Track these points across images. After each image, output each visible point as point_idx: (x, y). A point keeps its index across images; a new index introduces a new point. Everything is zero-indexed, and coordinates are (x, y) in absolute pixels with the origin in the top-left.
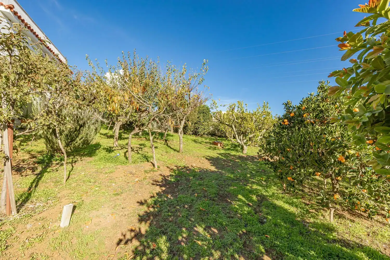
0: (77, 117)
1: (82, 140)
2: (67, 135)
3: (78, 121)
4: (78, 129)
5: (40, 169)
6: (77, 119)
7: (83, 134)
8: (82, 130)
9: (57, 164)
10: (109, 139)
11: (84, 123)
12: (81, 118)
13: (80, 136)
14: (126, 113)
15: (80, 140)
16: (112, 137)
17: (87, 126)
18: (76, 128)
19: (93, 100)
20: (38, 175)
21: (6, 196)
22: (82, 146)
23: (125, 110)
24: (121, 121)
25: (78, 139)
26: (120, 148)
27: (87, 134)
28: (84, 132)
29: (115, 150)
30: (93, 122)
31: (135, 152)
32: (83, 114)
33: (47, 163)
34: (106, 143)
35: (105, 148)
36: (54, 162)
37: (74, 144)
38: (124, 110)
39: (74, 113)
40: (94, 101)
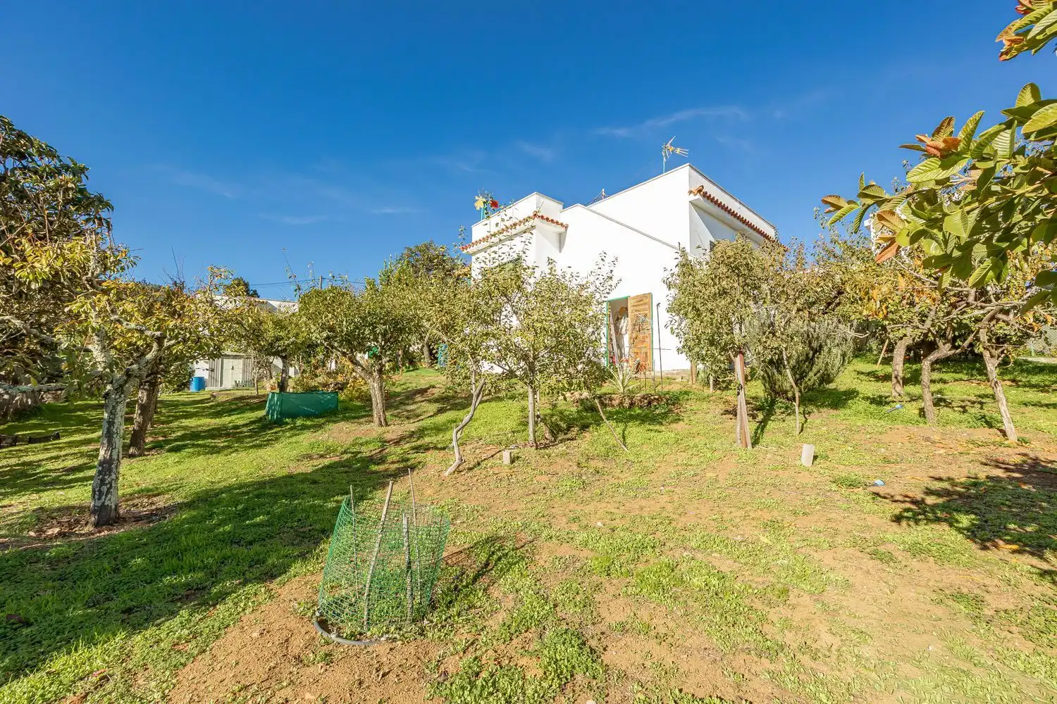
0: (808, 336)
1: (818, 375)
2: (794, 367)
3: (810, 343)
4: (811, 355)
5: (760, 417)
6: (808, 339)
7: (820, 363)
8: (818, 358)
9: (783, 413)
10: (880, 384)
11: (821, 347)
12: (815, 336)
13: (815, 369)
14: (920, 314)
15: (815, 375)
16: (887, 378)
17: (826, 349)
18: (807, 355)
19: (836, 297)
20: (761, 422)
21: (741, 429)
22: (820, 385)
23: (918, 306)
24: (908, 334)
25: (811, 374)
26: (909, 399)
27: (827, 364)
28: (821, 360)
29: (893, 402)
30: (836, 342)
31: (956, 409)
32: (817, 330)
33: (768, 410)
34: (870, 388)
35: (868, 398)
36: (778, 411)
37: (806, 383)
38: (916, 309)
39: (802, 330)
40: (837, 301)
